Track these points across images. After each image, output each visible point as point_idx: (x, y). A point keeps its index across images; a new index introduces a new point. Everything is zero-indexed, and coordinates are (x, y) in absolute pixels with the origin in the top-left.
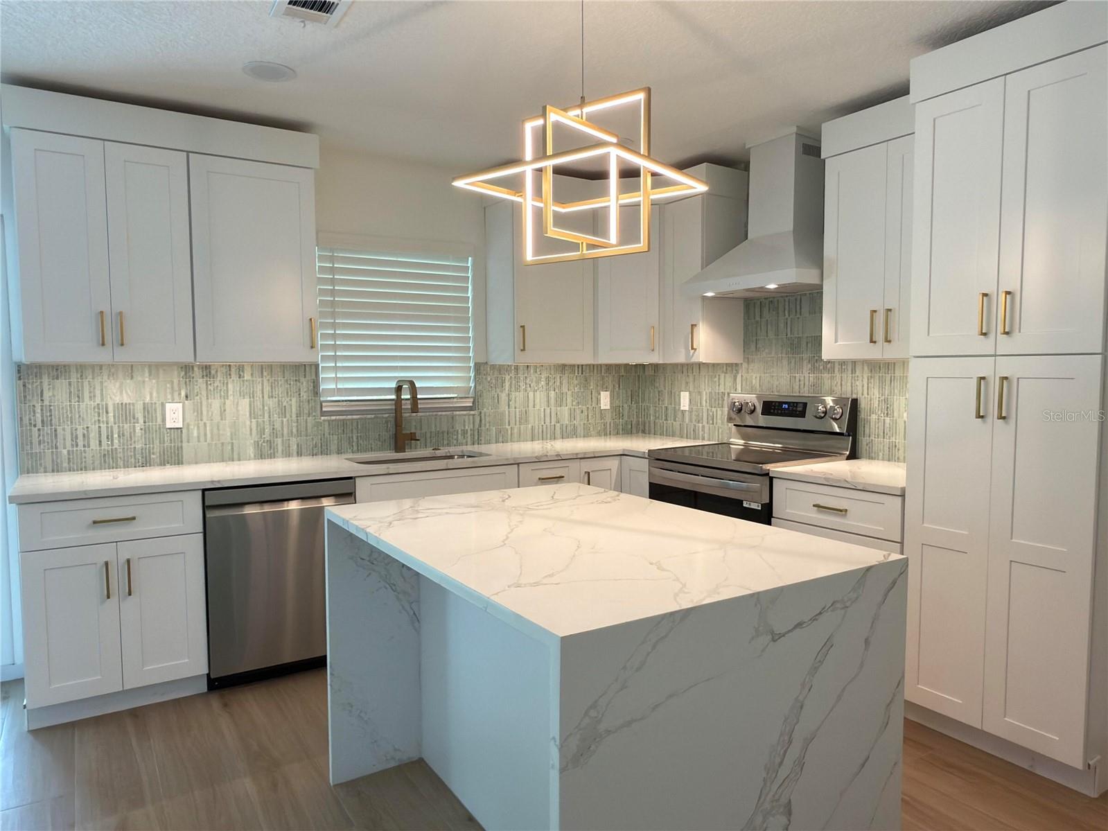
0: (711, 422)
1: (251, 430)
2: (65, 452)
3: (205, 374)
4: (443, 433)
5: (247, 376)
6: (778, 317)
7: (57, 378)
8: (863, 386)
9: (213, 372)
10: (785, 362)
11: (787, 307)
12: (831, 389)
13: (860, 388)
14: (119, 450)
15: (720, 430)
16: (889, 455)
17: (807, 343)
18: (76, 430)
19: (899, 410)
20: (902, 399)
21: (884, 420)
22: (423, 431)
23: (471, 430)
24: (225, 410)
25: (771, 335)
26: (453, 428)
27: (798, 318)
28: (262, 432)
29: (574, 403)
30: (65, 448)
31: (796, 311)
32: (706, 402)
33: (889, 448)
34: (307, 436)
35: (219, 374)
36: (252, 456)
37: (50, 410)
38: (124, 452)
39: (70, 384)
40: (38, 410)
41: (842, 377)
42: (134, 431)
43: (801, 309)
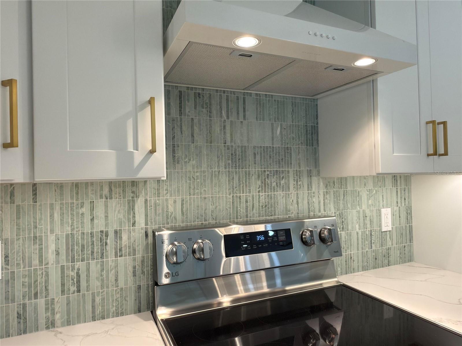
0: (73, 288)
6: (210, 117)
8: (319, 202)
10: (224, 179)
12: (286, 208)
13: (316, 205)
15: (98, 299)
16: (346, 267)
17: (255, 154)
19: (352, 223)
20: (354, 211)
25: (200, 141)
27: (242, 122)
31: (238, 113)
32: (58, 253)
33: (346, 261)
41: (297, 194)
43: (244, 111)
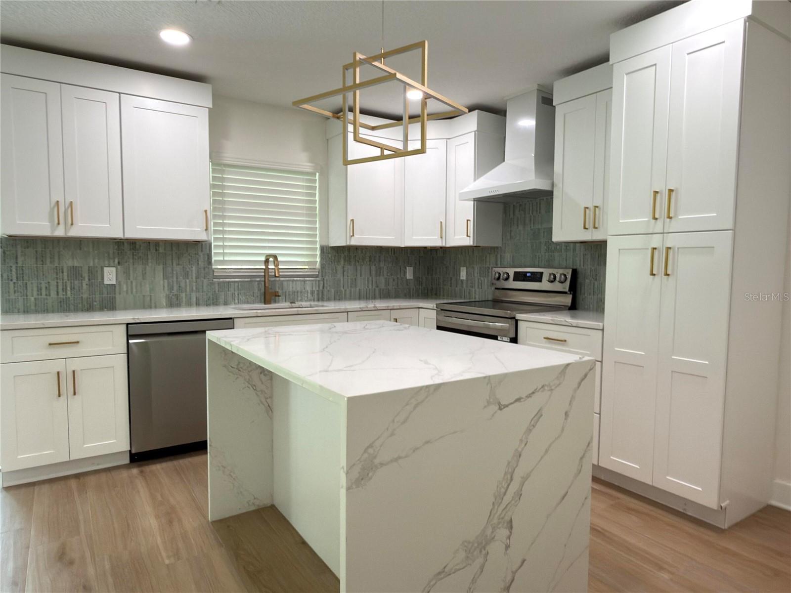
0: (480, 287)
1: (164, 286)
2: (33, 299)
3: (132, 247)
4: (298, 292)
5: (161, 250)
6: (525, 215)
7: (28, 247)
8: (580, 261)
9: (137, 247)
10: (529, 246)
11: (531, 208)
12: (559, 263)
13: (578, 262)
14: (71, 299)
15: (486, 293)
18: (41, 284)
21: (594, 283)
22: (284, 291)
23: (317, 291)
24: (146, 273)
25: (521, 227)
26: (305, 289)
27: (538, 215)
28: (171, 288)
29: (388, 274)
30: (32, 296)
31: (537, 211)
32: (477, 273)
34: (203, 292)
35: (142, 248)
36: (165, 304)
37: (22, 270)
38: (74, 300)
39: (36, 252)
40: (14, 270)
41: (566, 255)
42: (82, 286)
43: (540, 209)
